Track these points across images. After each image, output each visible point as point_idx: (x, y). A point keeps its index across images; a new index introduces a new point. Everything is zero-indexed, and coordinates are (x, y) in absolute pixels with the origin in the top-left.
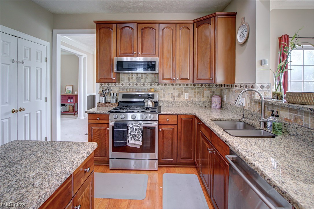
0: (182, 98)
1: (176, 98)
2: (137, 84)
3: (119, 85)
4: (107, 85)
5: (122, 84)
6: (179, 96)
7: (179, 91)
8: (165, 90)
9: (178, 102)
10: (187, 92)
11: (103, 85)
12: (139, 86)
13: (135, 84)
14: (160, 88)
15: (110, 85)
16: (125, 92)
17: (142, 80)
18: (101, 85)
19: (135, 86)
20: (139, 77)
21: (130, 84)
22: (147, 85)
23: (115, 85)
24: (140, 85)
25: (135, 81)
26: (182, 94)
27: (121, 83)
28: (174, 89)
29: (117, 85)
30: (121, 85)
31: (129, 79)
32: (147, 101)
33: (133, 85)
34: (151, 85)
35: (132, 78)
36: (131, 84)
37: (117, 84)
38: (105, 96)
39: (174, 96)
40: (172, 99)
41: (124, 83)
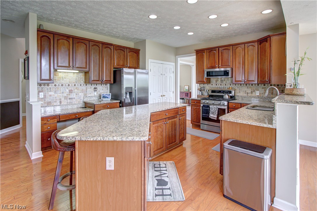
0: (253, 94)
1: (249, 94)
2: (221, 85)
3: (210, 85)
4: (203, 85)
5: (212, 85)
6: (252, 93)
7: (252, 90)
8: (241, 89)
9: (250, 97)
10: (258, 90)
11: (201, 85)
13: (220, 84)
14: (237, 87)
15: (205, 85)
16: (213, 89)
17: (224, 82)
18: (200, 85)
19: (220, 85)
21: (216, 85)
22: (228, 85)
23: (208, 85)
24: (223, 85)
25: (220, 83)
26: (254, 91)
27: (211, 84)
28: (248, 88)
29: (209, 85)
30: (211, 85)
31: (216, 81)
32: (225, 95)
33: (219, 85)
34: (230, 85)
35: (218, 81)
36: (217, 84)
37: (209, 84)
38: (202, 91)
39: (247, 93)
40: (246, 95)
41: (213, 84)
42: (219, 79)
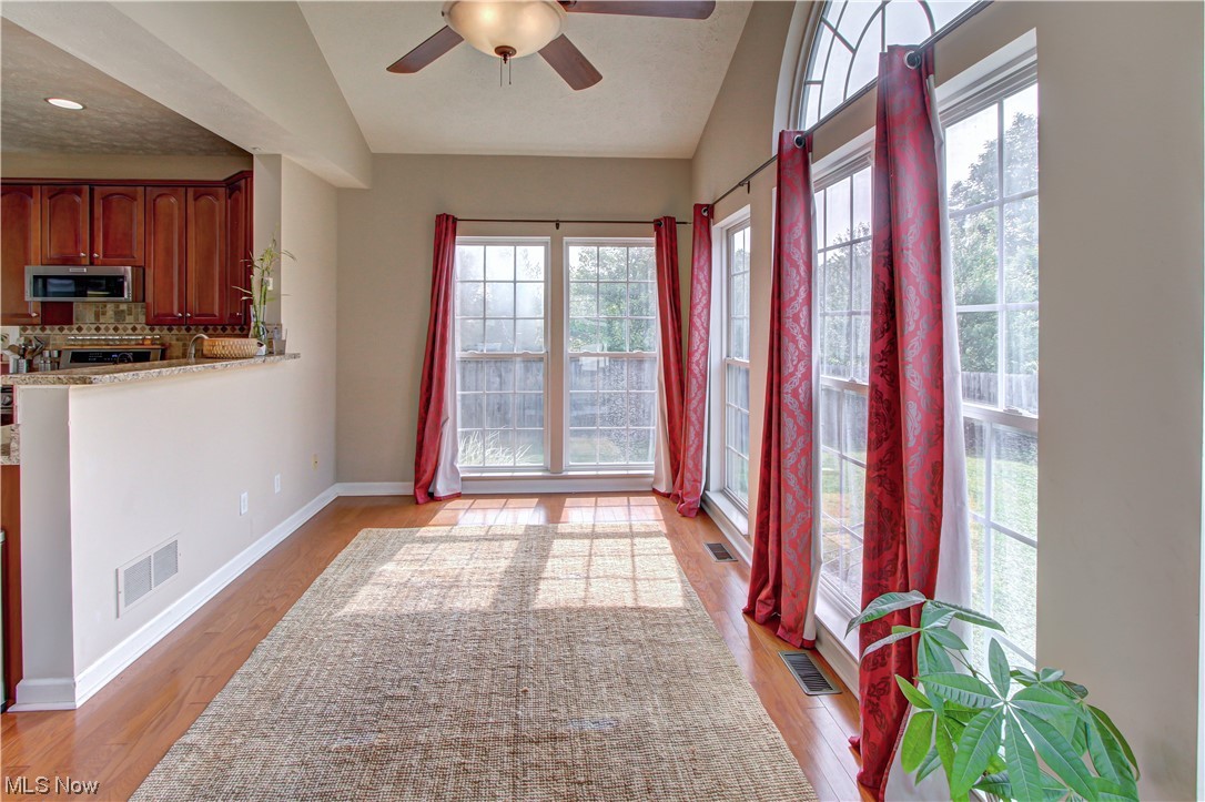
2: (116, 329)
3: (70, 330)
4: (38, 331)
5: (80, 329)
11: (29, 332)
12: (120, 332)
13: (111, 327)
14: (174, 337)
15: (48, 332)
16: (77, 348)
17: (129, 319)
18: (25, 330)
19: (112, 331)
20: (123, 311)
21: (98, 329)
23: (61, 330)
24: (125, 329)
25: (113, 321)
27: (75, 326)
29: (66, 332)
30: (75, 332)
31: (97, 316)
33: (107, 329)
35: (104, 314)
36: (102, 327)
37: (66, 327)
38: (28, 357)
41: (85, 327)
42: (109, 306)
